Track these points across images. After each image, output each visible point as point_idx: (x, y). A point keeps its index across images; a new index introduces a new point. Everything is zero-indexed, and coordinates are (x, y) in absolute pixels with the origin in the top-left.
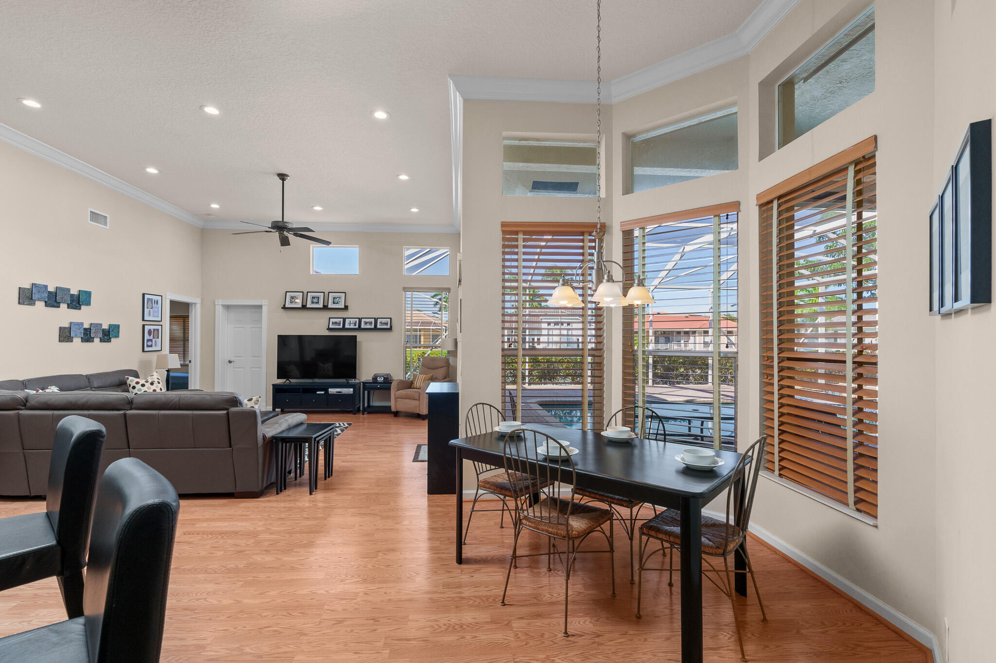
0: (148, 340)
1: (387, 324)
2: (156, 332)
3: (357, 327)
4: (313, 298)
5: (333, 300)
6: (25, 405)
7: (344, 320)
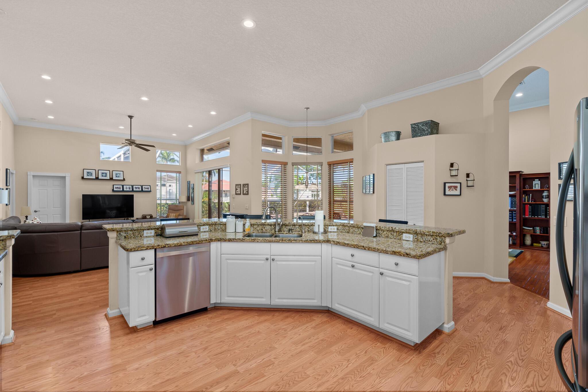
3: (131, 190)
4: (103, 173)
5: (116, 175)
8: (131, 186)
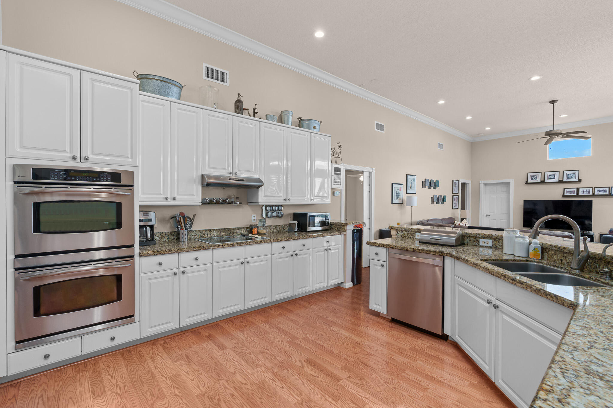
0: (454, 203)
2: (457, 199)
4: (550, 175)
7: (578, 190)
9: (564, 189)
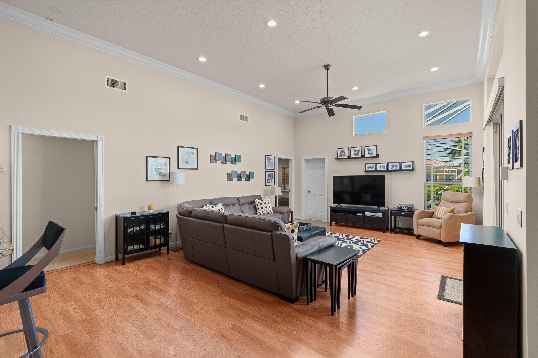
0: (268, 180)
1: (410, 166)
2: (272, 175)
3: (386, 169)
4: (355, 151)
5: (368, 152)
6: (191, 215)
7: (376, 164)
8: (386, 164)
9: (366, 164)
